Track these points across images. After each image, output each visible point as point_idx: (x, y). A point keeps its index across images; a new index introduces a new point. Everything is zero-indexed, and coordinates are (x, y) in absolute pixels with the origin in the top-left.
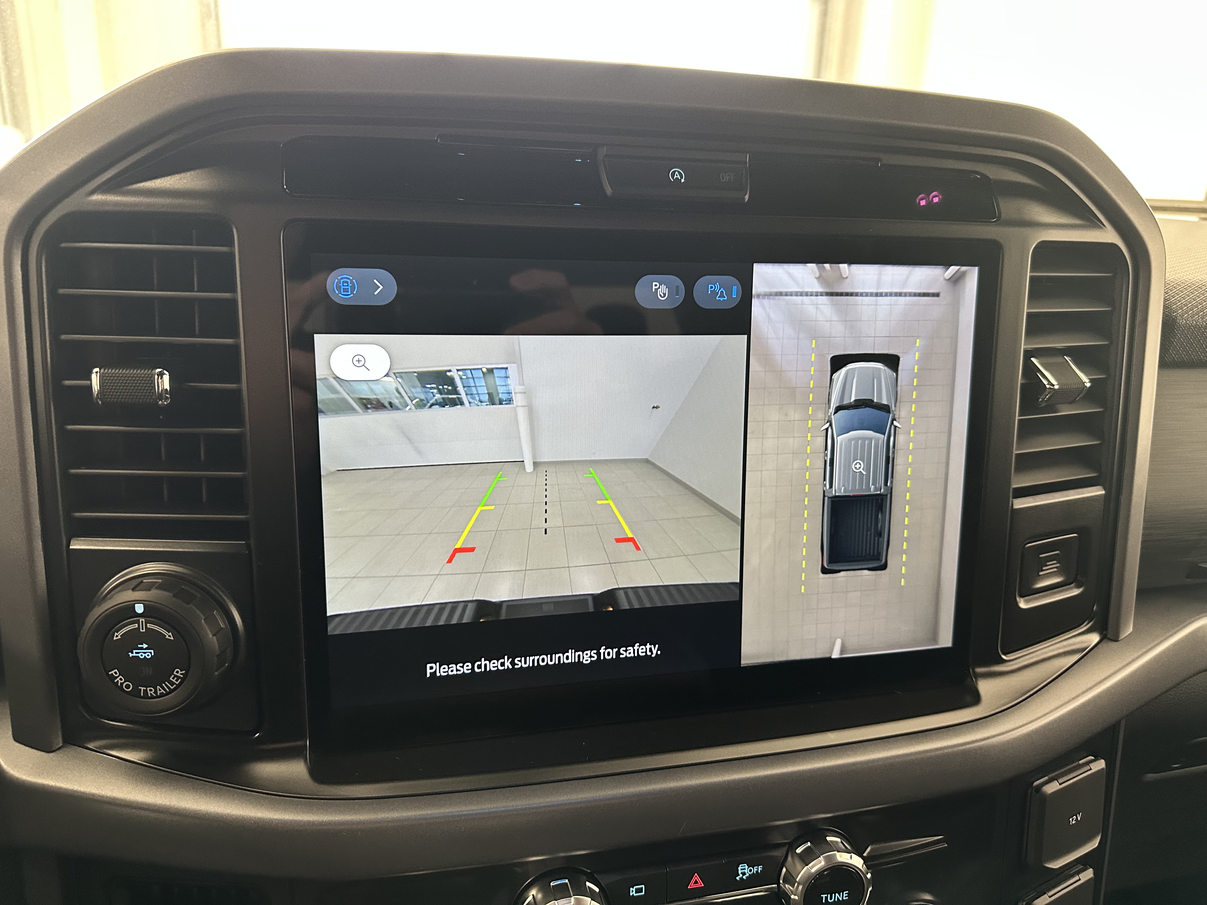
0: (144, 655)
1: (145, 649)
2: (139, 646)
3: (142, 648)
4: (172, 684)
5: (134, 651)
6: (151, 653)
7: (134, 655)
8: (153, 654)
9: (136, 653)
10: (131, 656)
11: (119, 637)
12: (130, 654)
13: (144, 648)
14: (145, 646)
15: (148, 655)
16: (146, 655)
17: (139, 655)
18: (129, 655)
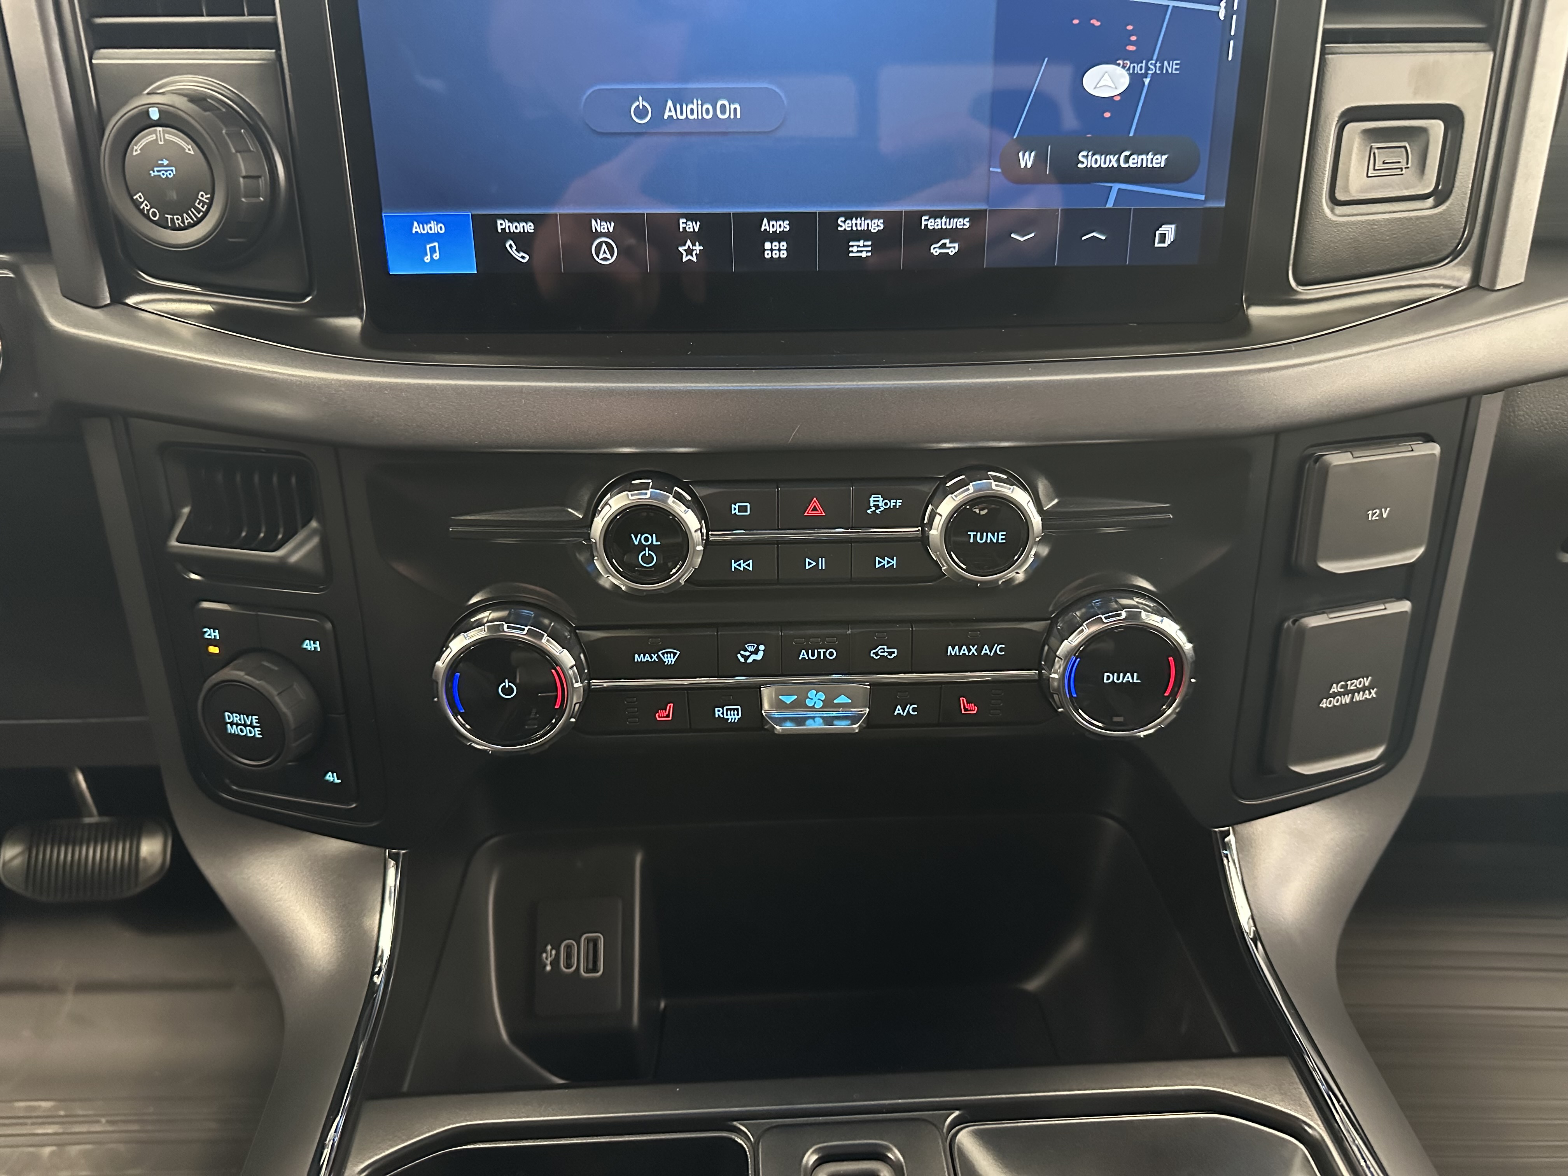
0: (165, 173)
1: (167, 166)
2: (160, 162)
3: (162, 165)
4: (199, 211)
5: (156, 169)
6: (172, 171)
7: (156, 173)
8: (175, 173)
9: (158, 171)
10: (152, 175)
11: (139, 152)
12: (151, 172)
13: (165, 164)
14: (166, 162)
15: (170, 174)
16: (168, 173)
17: (161, 173)
18: (150, 174)
